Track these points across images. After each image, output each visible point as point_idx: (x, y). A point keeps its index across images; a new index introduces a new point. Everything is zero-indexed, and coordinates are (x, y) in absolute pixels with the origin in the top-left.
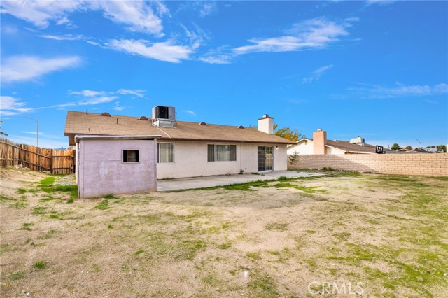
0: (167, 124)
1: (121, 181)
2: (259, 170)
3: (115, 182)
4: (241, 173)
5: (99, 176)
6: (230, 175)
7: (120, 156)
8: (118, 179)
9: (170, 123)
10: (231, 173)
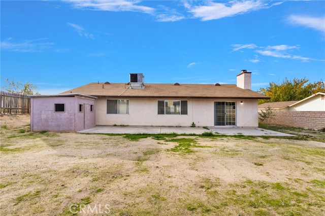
0: (137, 87)
1: (53, 123)
2: (215, 125)
3: (50, 123)
4: (193, 126)
5: (41, 119)
6: (180, 127)
7: (53, 107)
8: (52, 122)
9: (139, 85)
10: (182, 125)
